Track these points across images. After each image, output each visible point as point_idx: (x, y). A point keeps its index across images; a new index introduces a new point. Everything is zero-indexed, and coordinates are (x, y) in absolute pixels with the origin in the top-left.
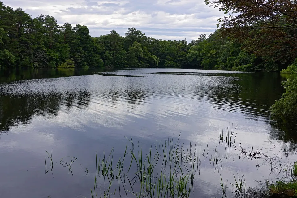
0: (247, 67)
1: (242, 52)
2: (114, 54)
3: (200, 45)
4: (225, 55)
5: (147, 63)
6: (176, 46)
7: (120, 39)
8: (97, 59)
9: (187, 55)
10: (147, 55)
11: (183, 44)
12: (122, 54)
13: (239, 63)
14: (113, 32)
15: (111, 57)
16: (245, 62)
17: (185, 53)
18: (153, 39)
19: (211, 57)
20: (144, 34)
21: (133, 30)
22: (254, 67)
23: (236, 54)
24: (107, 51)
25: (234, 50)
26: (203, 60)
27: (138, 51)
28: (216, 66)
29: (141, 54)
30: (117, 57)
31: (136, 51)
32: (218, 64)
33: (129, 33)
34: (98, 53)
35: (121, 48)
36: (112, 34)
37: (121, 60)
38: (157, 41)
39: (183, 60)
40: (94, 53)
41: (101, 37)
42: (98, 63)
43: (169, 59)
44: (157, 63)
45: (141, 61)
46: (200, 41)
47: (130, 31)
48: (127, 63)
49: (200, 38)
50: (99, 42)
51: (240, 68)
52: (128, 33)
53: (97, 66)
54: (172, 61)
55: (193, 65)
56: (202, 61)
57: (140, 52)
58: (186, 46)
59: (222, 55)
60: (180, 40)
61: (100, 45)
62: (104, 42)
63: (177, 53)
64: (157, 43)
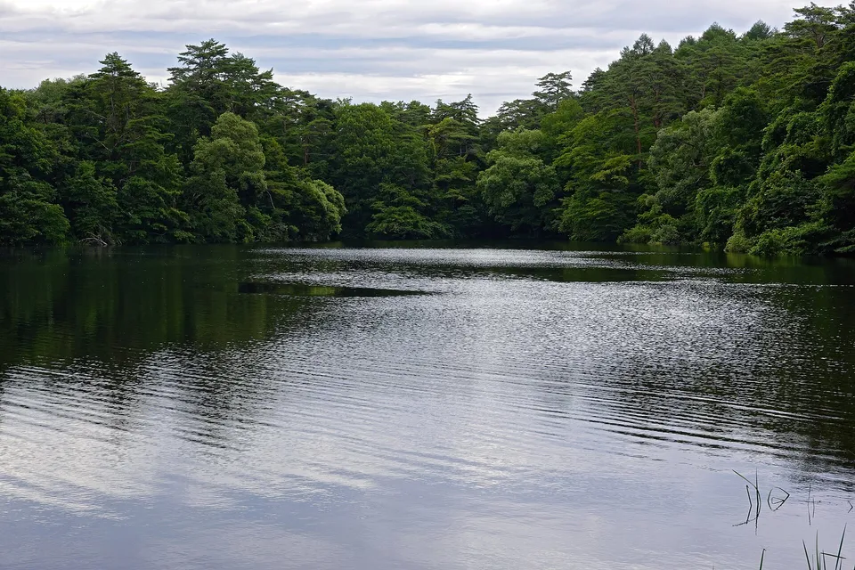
0: (803, 237)
1: (770, 162)
2: (118, 177)
3: (547, 128)
4: (677, 177)
5: (285, 219)
6: (427, 131)
7: (149, 100)
8: (37, 202)
9: (485, 178)
10: (286, 177)
11: (460, 121)
12: (162, 178)
13: (759, 217)
14: (114, 62)
15: (107, 193)
16: (790, 211)
17: (471, 165)
18: (305, 95)
19: (608, 184)
20: (268, 75)
21: (214, 55)
22: (838, 234)
23: (736, 172)
24: (85, 163)
25: (727, 153)
26: (564, 200)
27: (241, 159)
28: (634, 230)
29: (255, 175)
30: (136, 191)
31: (230, 161)
32: (643, 221)
33: (193, 67)
34: (37, 174)
35: (156, 146)
36: (107, 78)
37: (157, 204)
38: (325, 106)
39: (462, 203)
40: (19, 173)
41: (46, 87)
42: (38, 224)
43: (390, 199)
44: (337, 216)
45: (255, 211)
46: (545, 109)
47: (198, 56)
48: (187, 218)
49: (540, 89)
50: (43, 116)
51: (771, 243)
52: (188, 70)
53: (37, 239)
54: (409, 208)
55: (513, 228)
56: (560, 204)
57: (251, 164)
58: (472, 130)
59: (663, 176)
60: (439, 102)
61: (47, 129)
62: (68, 116)
63: (433, 166)
64: (328, 117)
